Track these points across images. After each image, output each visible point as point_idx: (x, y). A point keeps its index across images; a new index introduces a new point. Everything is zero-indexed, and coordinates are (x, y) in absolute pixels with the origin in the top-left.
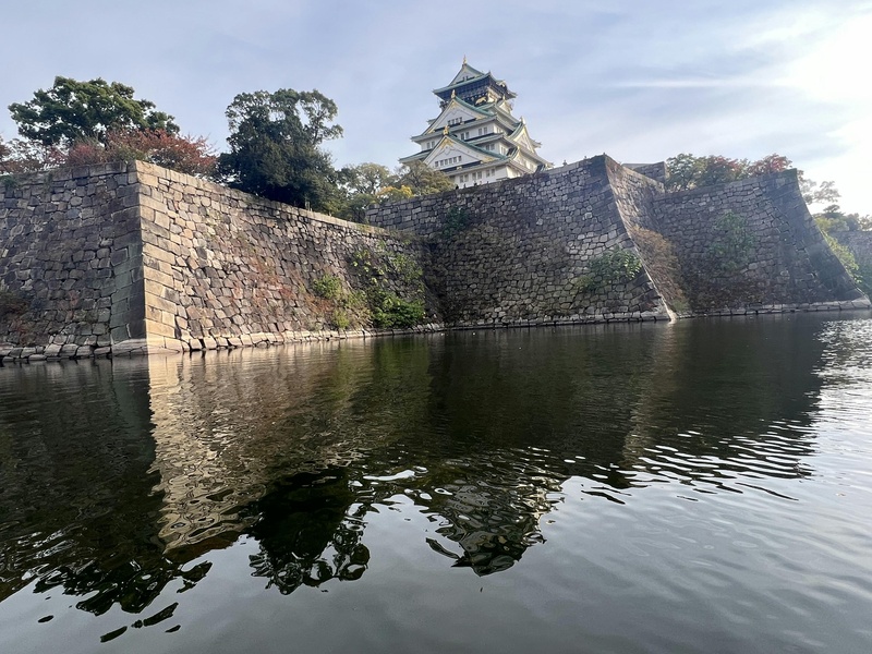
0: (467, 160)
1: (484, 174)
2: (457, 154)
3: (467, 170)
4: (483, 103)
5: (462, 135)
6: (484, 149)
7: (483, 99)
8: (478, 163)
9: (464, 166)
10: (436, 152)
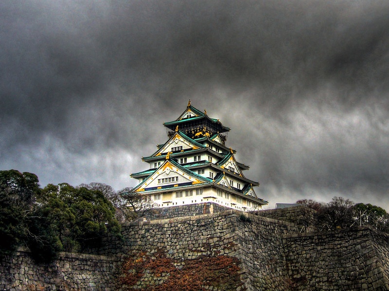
0: (181, 180)
1: (194, 193)
2: (175, 175)
3: (181, 188)
4: (201, 136)
5: (182, 160)
6: (196, 173)
7: (201, 133)
8: (190, 183)
9: (180, 185)
10: (160, 171)
